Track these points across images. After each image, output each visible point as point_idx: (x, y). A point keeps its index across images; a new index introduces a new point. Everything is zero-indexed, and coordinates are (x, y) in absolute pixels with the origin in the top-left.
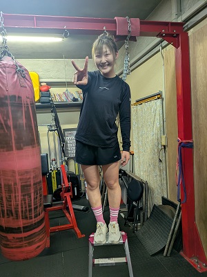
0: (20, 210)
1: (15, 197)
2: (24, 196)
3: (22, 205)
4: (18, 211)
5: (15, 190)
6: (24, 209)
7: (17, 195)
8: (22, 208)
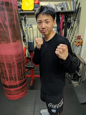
0: (17, 76)
1: (14, 70)
2: (18, 69)
3: (18, 74)
4: (16, 77)
5: (14, 66)
6: (19, 75)
7: (15, 69)
8: (18, 75)
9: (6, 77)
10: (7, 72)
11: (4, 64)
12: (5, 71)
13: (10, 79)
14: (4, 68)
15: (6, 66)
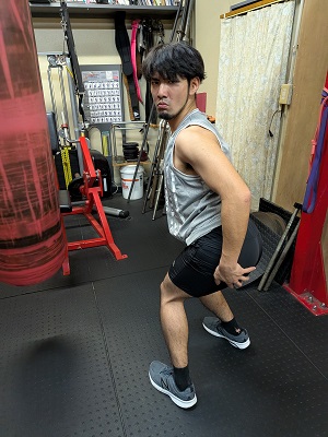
9: (34, 208)
10: (38, 186)
11: (29, 162)
12: (32, 187)
13: (45, 209)
14: (28, 177)
15: (34, 169)
